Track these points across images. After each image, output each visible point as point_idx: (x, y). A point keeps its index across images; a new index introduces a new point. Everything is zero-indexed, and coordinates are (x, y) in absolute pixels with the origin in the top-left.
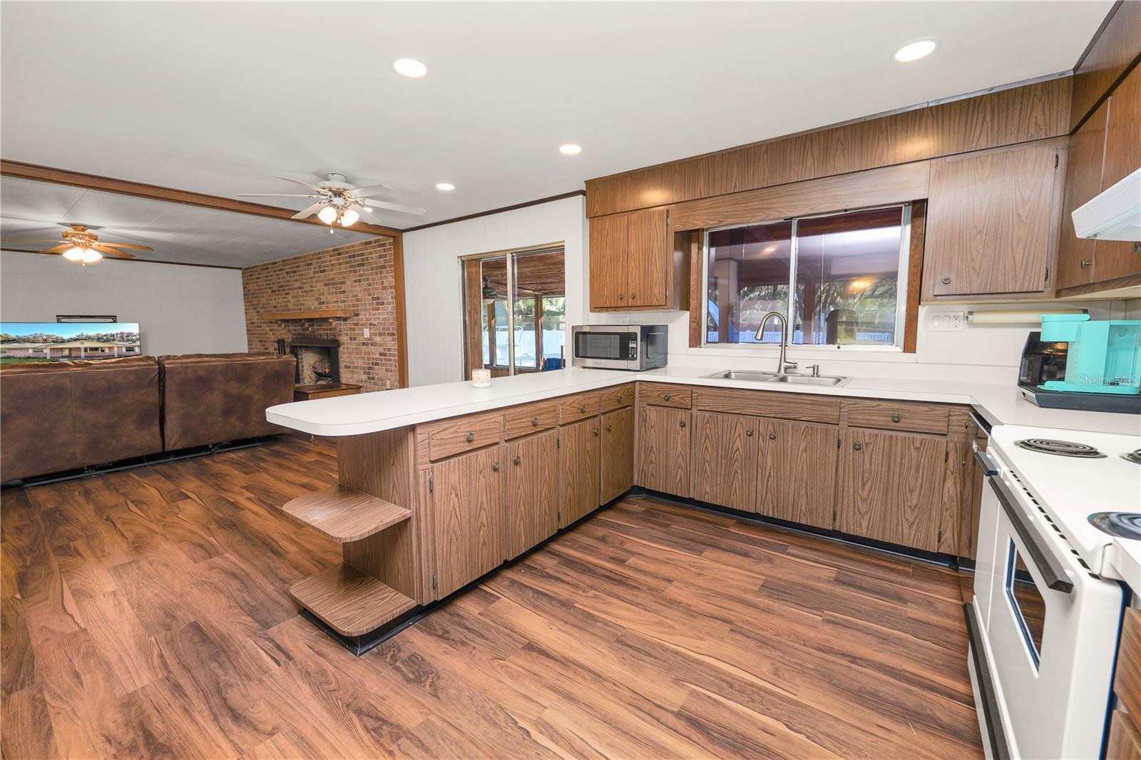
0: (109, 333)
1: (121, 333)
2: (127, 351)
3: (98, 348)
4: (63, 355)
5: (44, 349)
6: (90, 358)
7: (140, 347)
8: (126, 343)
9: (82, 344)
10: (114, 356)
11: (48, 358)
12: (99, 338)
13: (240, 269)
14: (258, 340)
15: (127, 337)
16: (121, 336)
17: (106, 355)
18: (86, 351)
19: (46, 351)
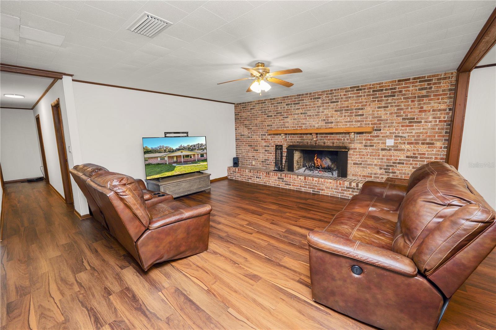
0: (193, 144)
1: (198, 144)
2: (201, 156)
3: (189, 156)
4: (174, 161)
5: (165, 157)
6: (186, 163)
7: (206, 153)
8: (200, 151)
9: (182, 152)
10: (196, 160)
11: (167, 164)
12: (189, 148)
13: (234, 104)
14: (247, 145)
15: (201, 147)
16: (198, 147)
17: (192, 160)
18: (184, 158)
19: (166, 159)
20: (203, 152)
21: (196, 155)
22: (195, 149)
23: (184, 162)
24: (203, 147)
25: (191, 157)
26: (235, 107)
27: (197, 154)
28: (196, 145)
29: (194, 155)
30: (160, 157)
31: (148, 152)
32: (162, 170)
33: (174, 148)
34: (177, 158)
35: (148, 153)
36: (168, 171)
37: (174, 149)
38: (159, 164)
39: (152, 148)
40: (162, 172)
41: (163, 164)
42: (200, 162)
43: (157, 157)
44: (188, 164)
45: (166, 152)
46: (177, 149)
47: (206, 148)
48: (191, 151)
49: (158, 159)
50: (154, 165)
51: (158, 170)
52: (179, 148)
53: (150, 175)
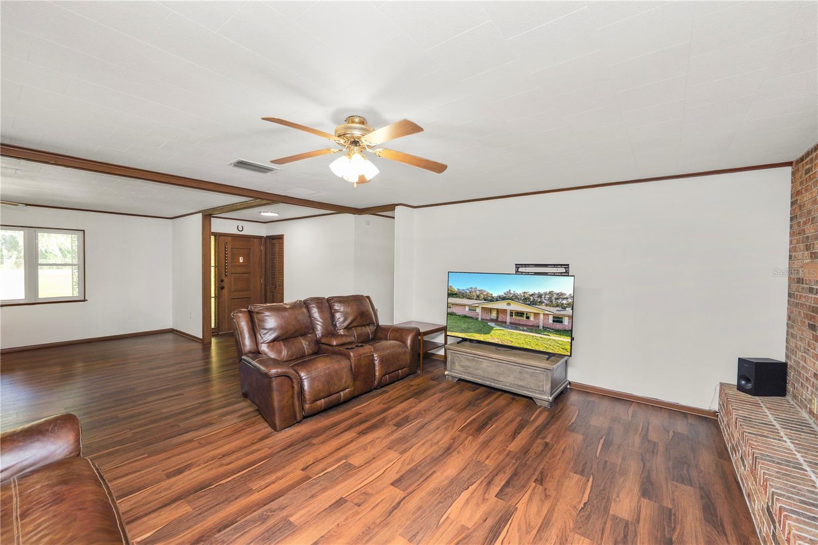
0: (537, 292)
1: (550, 292)
2: (554, 321)
3: (524, 314)
4: (492, 317)
5: (477, 308)
6: (515, 326)
7: (571, 318)
8: (554, 310)
9: (509, 304)
10: (539, 327)
11: (479, 319)
12: (526, 299)
13: (789, 164)
14: (807, 321)
15: (555, 299)
16: (550, 298)
17: (531, 324)
18: (511, 315)
19: (479, 310)
20: (562, 313)
21: (542, 316)
22: (541, 303)
23: (511, 323)
24: (565, 302)
25: (528, 318)
26: (793, 174)
27: (544, 314)
28: (546, 294)
29: (536, 315)
30: (469, 306)
31: (453, 294)
32: (470, 327)
33: (495, 295)
34: (498, 313)
35: (452, 297)
36: (479, 331)
37: (493, 295)
38: (465, 317)
39: (459, 290)
40: (470, 330)
41: (472, 318)
42: (551, 332)
43: (464, 305)
44: (520, 330)
45: (479, 300)
46: (499, 297)
47: (572, 306)
48: (529, 305)
49: (465, 309)
50: (458, 317)
51: (464, 326)
52: (505, 296)
53: (452, 330)
